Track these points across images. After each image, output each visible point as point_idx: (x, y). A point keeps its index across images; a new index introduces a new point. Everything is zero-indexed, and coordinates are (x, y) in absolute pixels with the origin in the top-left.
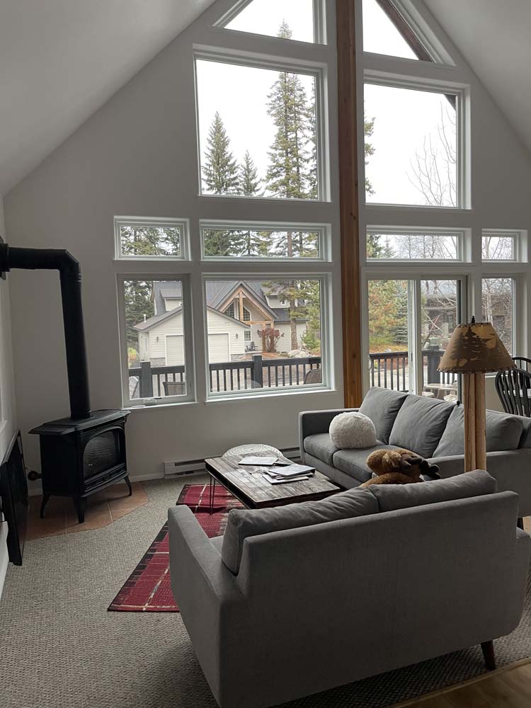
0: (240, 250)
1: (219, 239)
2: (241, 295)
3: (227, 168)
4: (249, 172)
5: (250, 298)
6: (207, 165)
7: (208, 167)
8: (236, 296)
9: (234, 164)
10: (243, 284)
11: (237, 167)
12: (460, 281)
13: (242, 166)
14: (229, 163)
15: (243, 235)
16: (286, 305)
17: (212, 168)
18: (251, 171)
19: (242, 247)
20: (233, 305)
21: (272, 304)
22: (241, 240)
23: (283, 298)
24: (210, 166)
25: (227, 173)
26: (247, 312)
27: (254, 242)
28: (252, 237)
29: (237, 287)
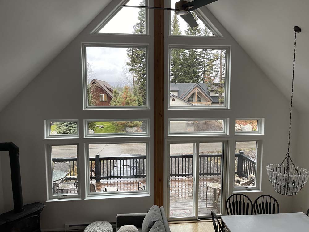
0: (200, 68)
1: (191, 63)
2: (197, 90)
3: (196, 31)
4: (206, 33)
5: (201, 92)
6: (188, 30)
7: (188, 31)
8: (194, 91)
9: (200, 29)
10: (198, 85)
11: (201, 30)
12: (224, 143)
13: (204, 30)
14: (197, 29)
15: (202, 61)
16: (218, 95)
17: (190, 31)
18: (207, 32)
19: (201, 67)
20: (193, 94)
21: (212, 95)
22: (201, 64)
23: (217, 92)
24: (189, 30)
25: (196, 33)
26: (199, 98)
27: (207, 65)
28: (206, 62)
29: (195, 87)
